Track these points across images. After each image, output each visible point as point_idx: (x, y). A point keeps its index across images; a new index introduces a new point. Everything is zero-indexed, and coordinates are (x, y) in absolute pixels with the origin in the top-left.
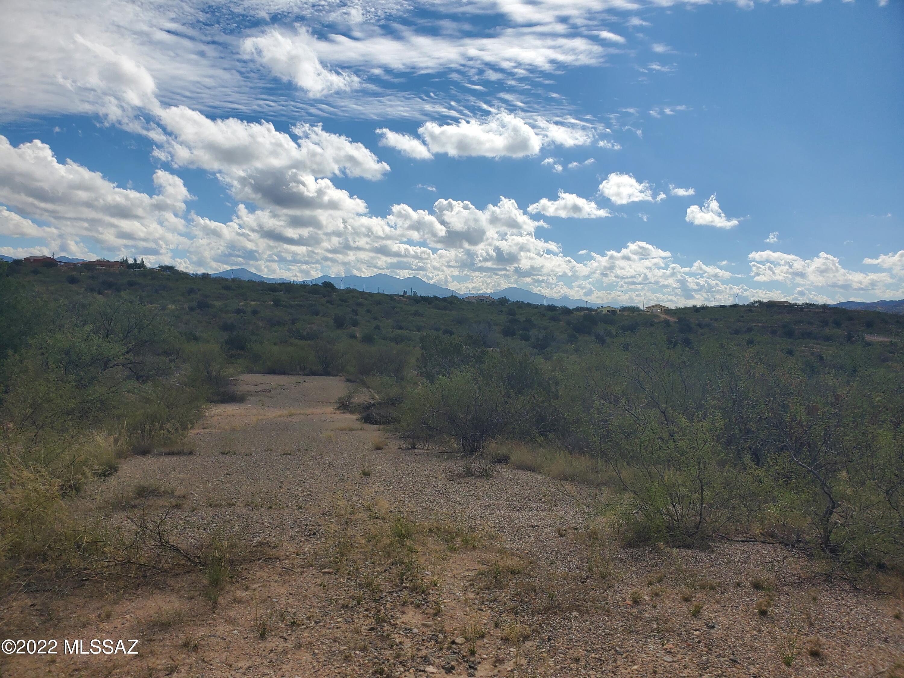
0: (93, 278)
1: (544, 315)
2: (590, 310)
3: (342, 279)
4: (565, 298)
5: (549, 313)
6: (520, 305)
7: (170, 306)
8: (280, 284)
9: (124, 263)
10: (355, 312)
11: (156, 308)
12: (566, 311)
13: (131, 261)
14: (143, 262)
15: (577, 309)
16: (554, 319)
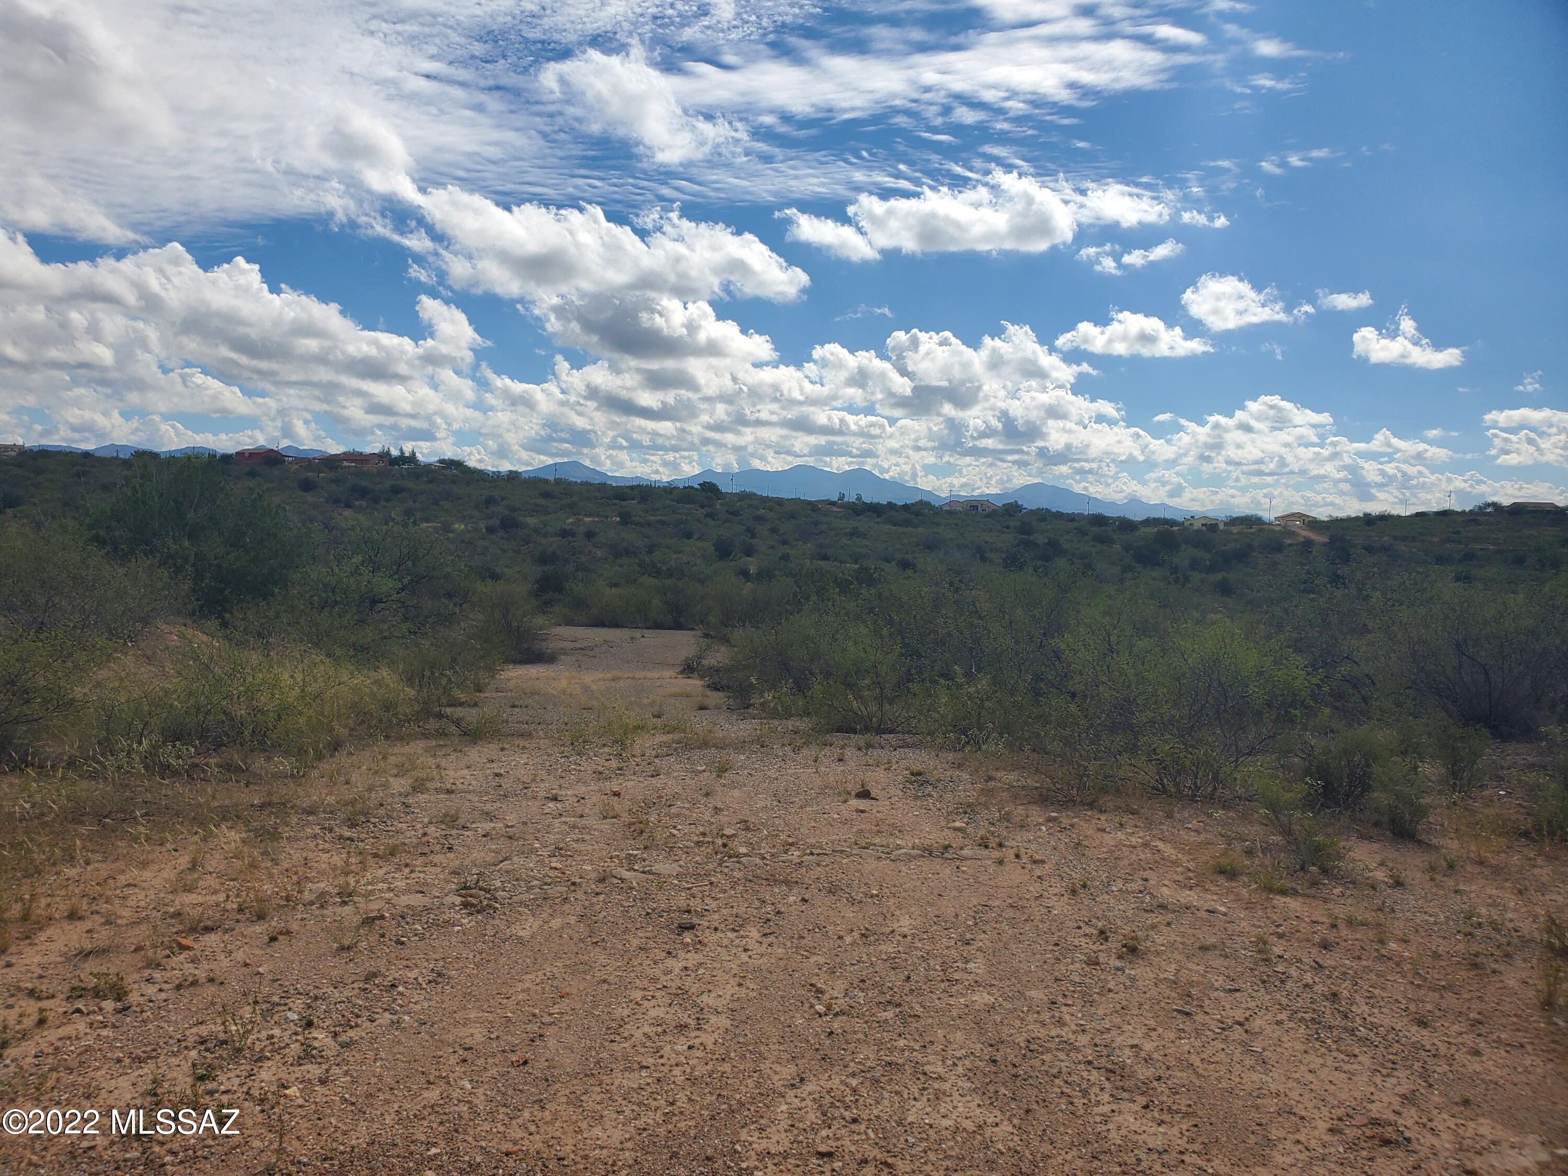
0: (337, 481)
1: (1083, 533)
2: (1172, 523)
3: (732, 477)
4: (1134, 501)
5: (1095, 529)
6: (1043, 515)
7: (457, 526)
8: (632, 488)
9: (384, 456)
10: (752, 533)
11: (435, 528)
12: (1126, 525)
13: (395, 452)
14: (414, 454)
15: (1148, 522)
16: (1102, 539)
